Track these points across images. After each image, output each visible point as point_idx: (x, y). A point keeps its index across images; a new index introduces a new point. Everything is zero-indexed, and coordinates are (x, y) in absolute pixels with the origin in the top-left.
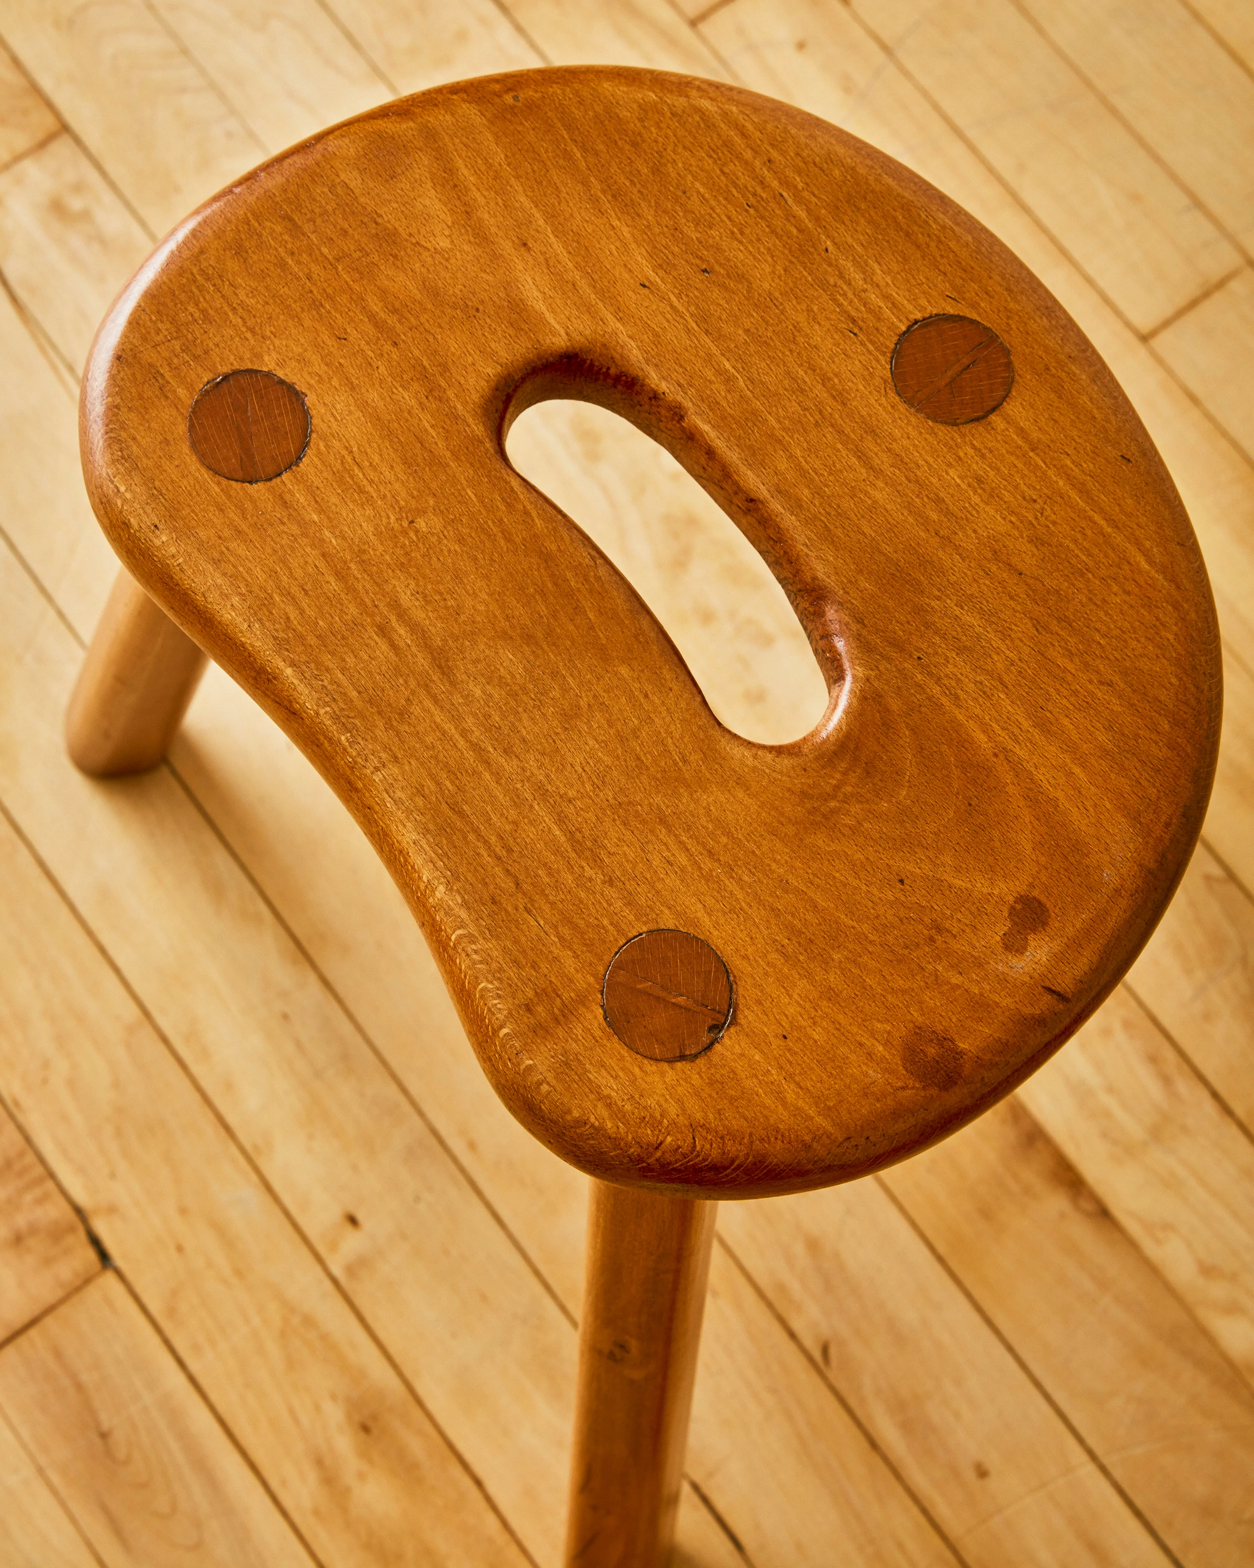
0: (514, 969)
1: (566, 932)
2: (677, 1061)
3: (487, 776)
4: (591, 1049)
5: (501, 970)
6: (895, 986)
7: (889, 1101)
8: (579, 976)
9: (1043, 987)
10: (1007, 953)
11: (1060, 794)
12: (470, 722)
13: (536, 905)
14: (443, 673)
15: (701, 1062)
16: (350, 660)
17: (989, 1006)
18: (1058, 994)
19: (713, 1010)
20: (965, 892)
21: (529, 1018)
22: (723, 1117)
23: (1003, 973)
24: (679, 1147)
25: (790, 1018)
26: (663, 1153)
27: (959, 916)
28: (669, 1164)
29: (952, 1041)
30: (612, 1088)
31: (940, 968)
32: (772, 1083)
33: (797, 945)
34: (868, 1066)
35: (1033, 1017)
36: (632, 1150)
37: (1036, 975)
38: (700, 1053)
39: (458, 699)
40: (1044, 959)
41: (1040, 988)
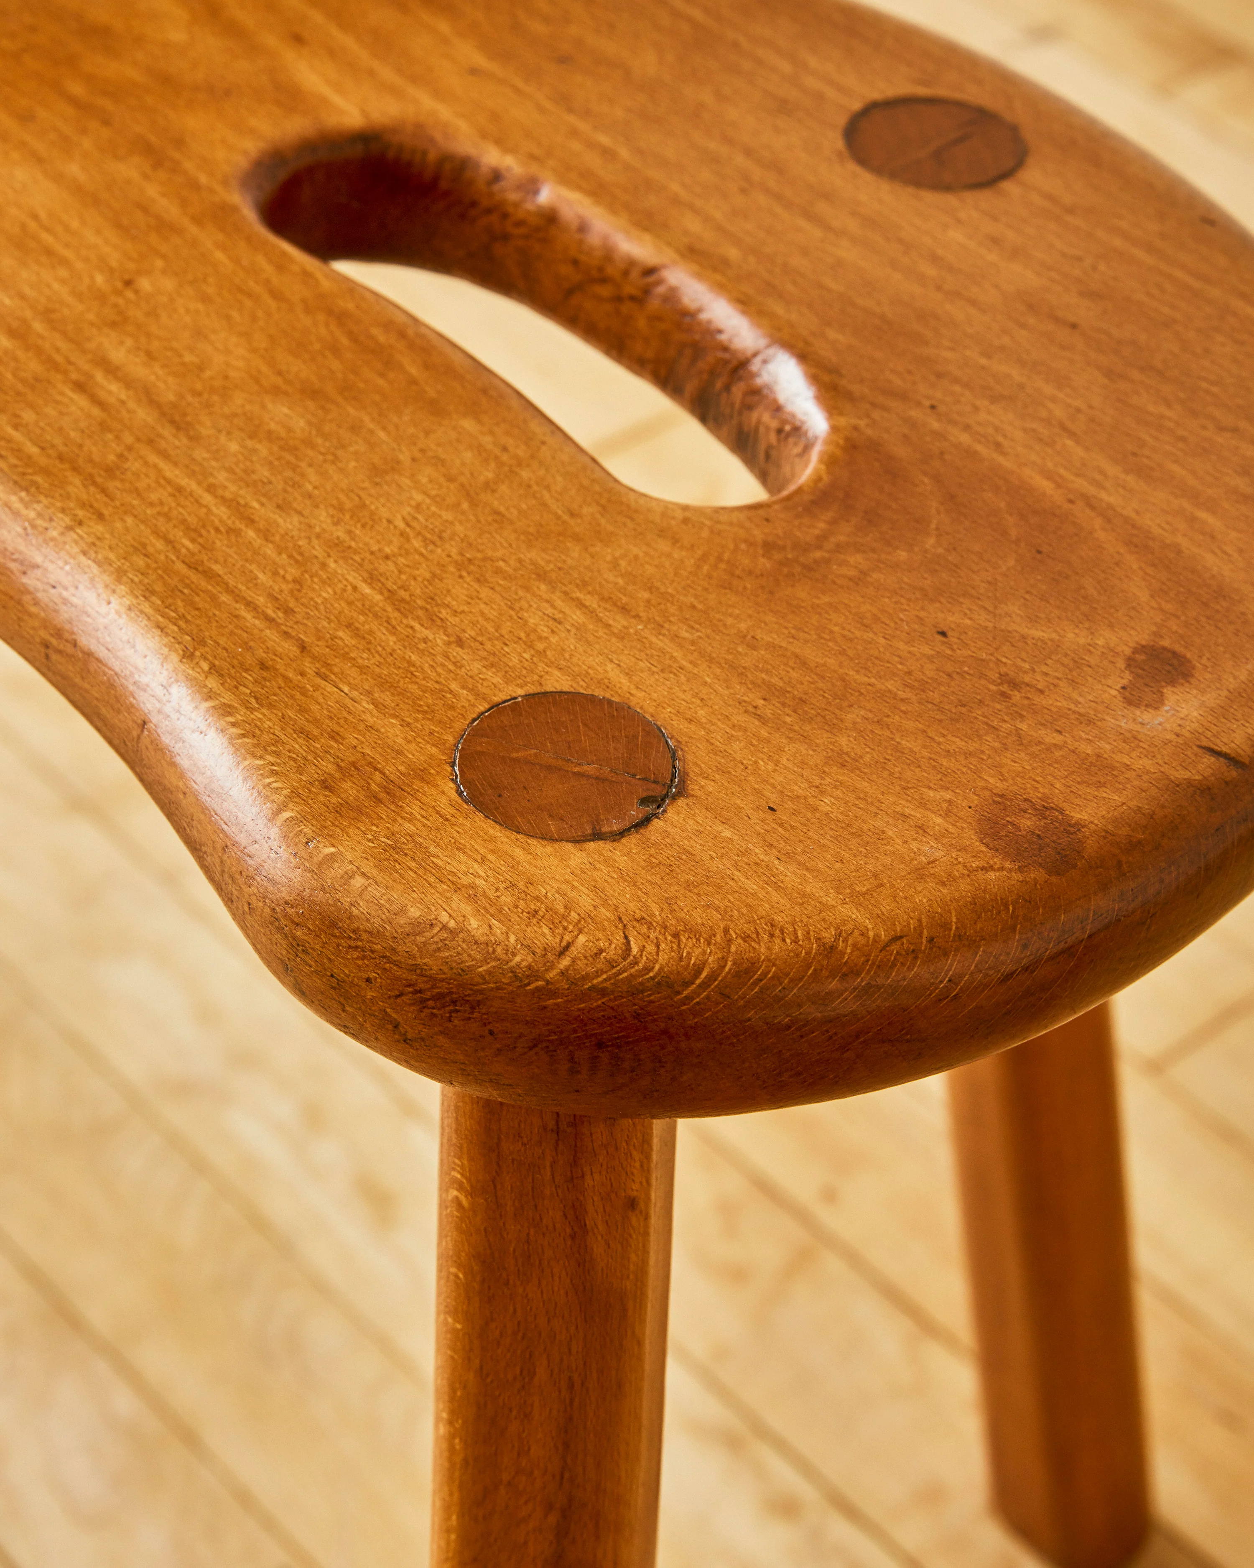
0: (300, 741)
1: (386, 698)
2: (589, 841)
3: (251, 534)
4: (438, 829)
5: (277, 741)
6: (952, 748)
7: (964, 886)
8: (413, 746)
9: (1200, 747)
10: (1132, 708)
11: (1180, 539)
12: (222, 477)
13: (336, 670)
14: (178, 428)
15: (632, 841)
16: (28, 416)
17: (1113, 768)
18: (1225, 756)
19: (645, 779)
20: (1049, 643)
21: (326, 796)
22: (675, 907)
23: (1130, 731)
24: (601, 951)
25: (779, 787)
26: (574, 961)
27: (1045, 669)
28: (586, 978)
29: (1061, 811)
30: (476, 875)
31: (1024, 726)
32: (756, 863)
33: (779, 705)
34: (921, 841)
35: (1189, 782)
36: (518, 959)
37: (1185, 732)
38: (629, 830)
39: (200, 454)
40: (1195, 714)
41: (1195, 748)
